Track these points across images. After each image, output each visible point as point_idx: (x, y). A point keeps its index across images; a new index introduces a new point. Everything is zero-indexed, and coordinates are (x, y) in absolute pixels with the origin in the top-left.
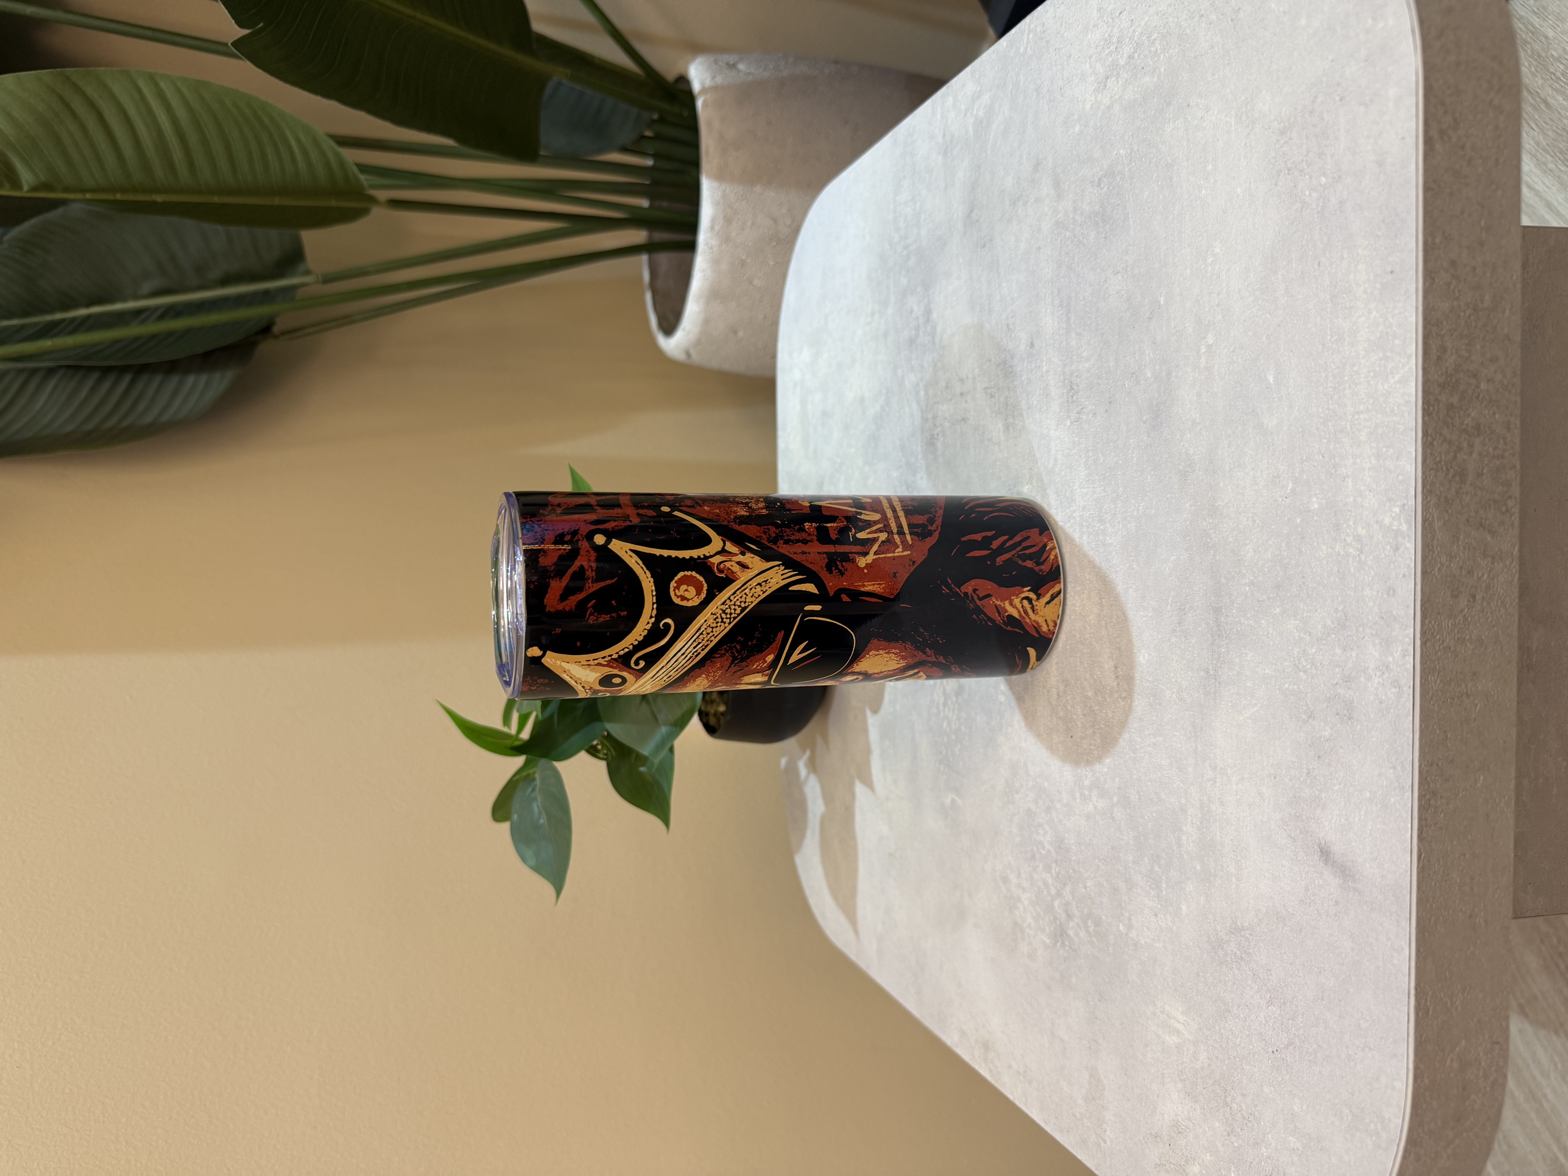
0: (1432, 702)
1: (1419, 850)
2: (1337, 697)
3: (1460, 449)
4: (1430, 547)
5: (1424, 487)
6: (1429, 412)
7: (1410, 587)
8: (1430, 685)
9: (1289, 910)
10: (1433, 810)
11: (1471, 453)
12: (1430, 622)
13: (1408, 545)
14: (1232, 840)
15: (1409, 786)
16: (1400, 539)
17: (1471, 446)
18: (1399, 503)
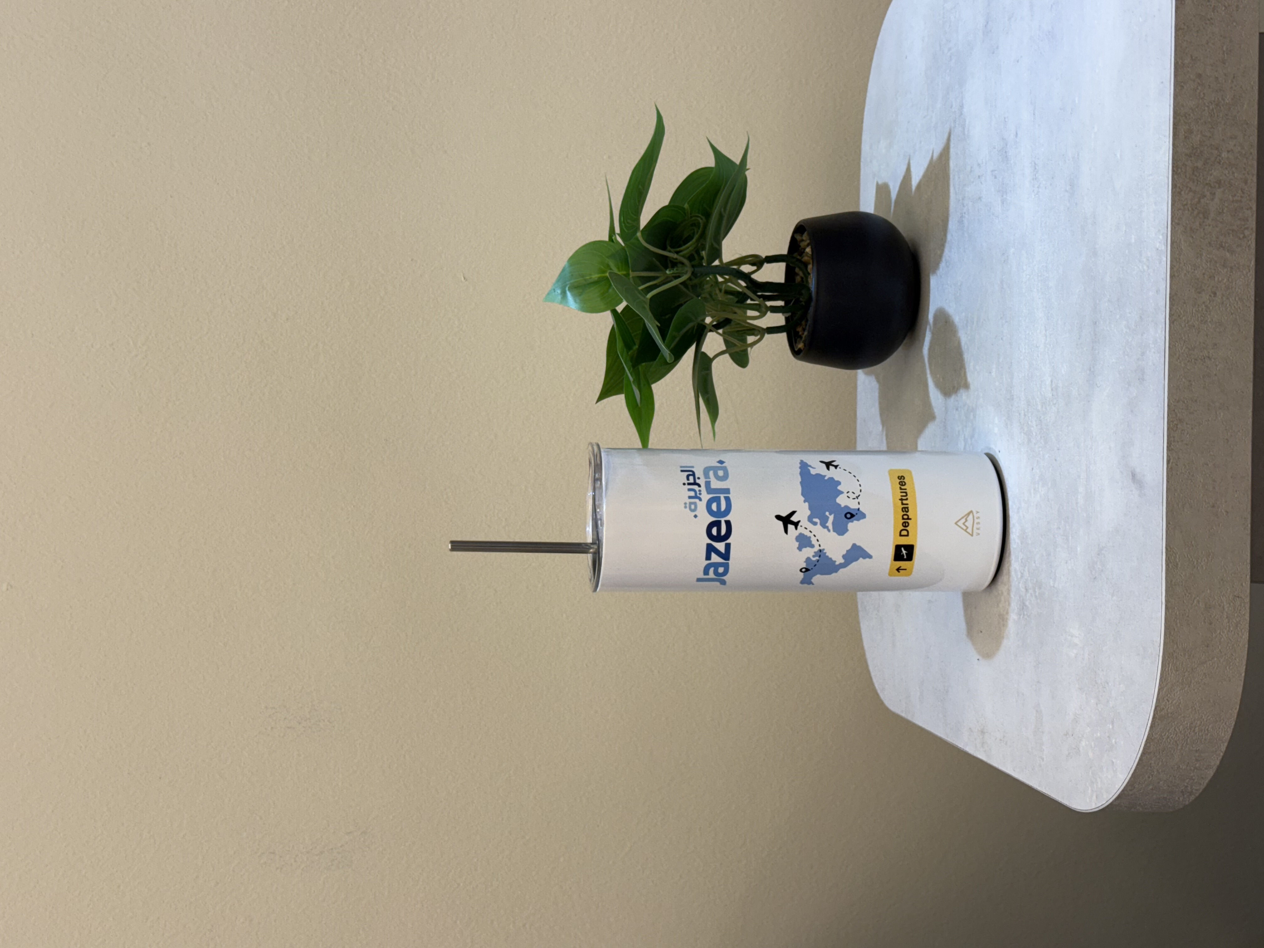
0: (1179, 361)
1: (1168, 456)
3: (1204, 196)
4: (1178, 260)
5: (1173, 221)
6: (1178, 172)
8: (1177, 350)
10: (1180, 431)
11: (1212, 200)
12: (1177, 309)
17: (1213, 194)
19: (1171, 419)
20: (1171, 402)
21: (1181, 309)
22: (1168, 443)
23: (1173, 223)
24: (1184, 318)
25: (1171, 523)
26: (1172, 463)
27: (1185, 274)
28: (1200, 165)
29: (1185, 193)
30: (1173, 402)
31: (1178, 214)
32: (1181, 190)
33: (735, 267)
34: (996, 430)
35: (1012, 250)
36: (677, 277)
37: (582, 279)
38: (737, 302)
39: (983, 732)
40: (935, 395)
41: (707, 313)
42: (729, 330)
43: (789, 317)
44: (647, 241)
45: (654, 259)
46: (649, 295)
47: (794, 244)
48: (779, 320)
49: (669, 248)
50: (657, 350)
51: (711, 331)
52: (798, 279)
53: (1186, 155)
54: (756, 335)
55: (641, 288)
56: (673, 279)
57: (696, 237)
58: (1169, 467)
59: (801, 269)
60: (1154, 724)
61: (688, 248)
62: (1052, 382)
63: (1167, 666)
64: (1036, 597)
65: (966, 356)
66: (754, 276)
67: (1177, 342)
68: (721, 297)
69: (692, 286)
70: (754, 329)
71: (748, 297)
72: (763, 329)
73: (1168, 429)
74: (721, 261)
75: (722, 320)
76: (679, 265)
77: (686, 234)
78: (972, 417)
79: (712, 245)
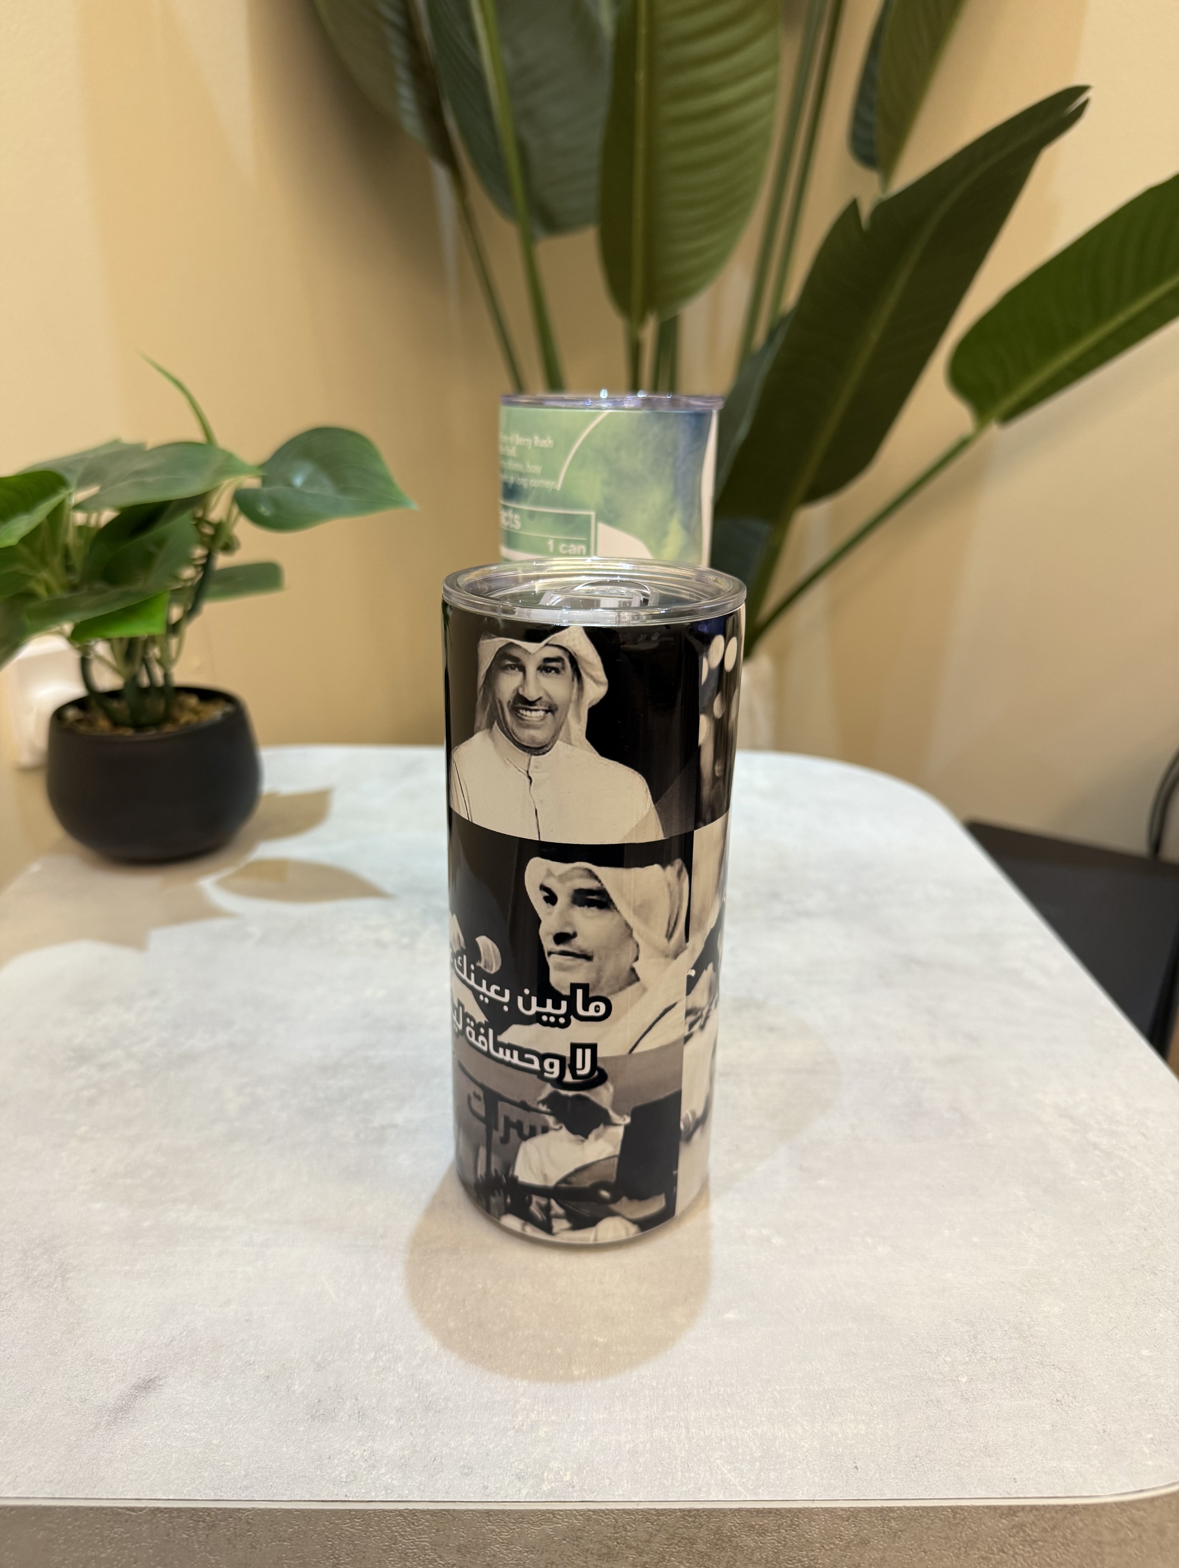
1: (141, 1509)
2: (340, 1400)
3: (640, 1554)
4: (521, 1520)
5: (594, 1511)
6: (686, 1518)
7: (472, 1495)
8: (348, 1521)
9: (81, 1340)
10: (191, 1525)
12: (427, 1521)
13: (524, 1492)
14: (176, 1265)
15: (221, 1496)
16: (531, 1482)
18: (575, 1479)
19: (213, 1516)
21: (426, 1526)
22: (166, 1509)
24: (409, 1529)
26: (129, 1514)
28: (701, 1547)
29: (648, 1527)
30: (247, 1516)
31: (607, 1518)
32: (652, 1523)
53: (719, 1528)
58: (120, 1510)
73: (193, 1509)
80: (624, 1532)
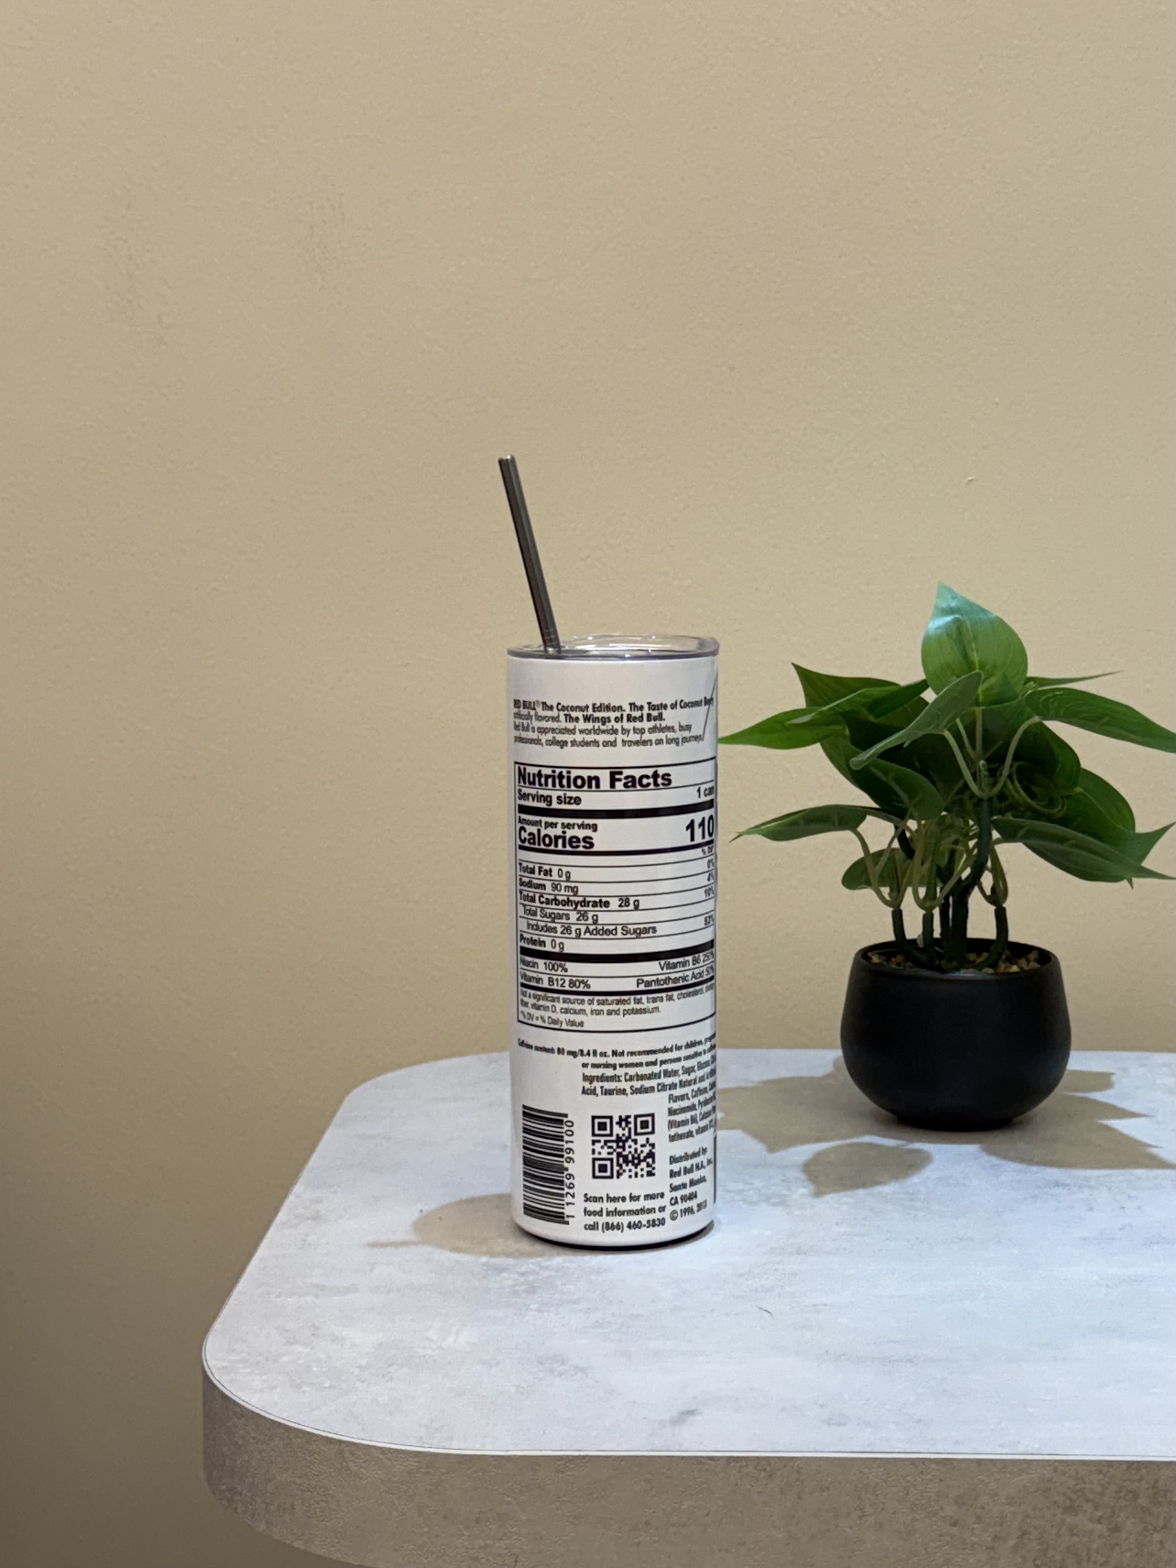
0: (857, 1472)
1: (718, 1458)
4: (1004, 1470)
5: (1060, 1463)
10: (756, 1475)
12: (933, 1470)
19: (772, 1463)
20: (799, 1462)
21: (933, 1476)
22: (738, 1457)
23: (1056, 1464)
24: (919, 1479)
25: (623, 1463)
26: (710, 1464)
27: (983, 1481)
28: (1142, 1501)
29: (1101, 1480)
30: (798, 1465)
31: (1070, 1469)
32: (1104, 1475)
33: (989, 864)
34: (754, 1232)
35: (1016, 1251)
36: (974, 775)
37: (972, 636)
38: (939, 868)
39: (317, 1218)
40: (806, 1151)
41: (923, 822)
42: (897, 857)
43: (917, 944)
44: (1026, 732)
45: (1000, 743)
46: (947, 735)
47: (1022, 950)
48: (913, 929)
49: (1016, 764)
50: (865, 747)
51: (896, 828)
52: (972, 956)
53: (1156, 1481)
54: (890, 894)
55: (958, 721)
56: (973, 771)
57: (1033, 803)
59: (987, 959)
60: (331, 1443)
61: (1017, 791)
62: (825, 1305)
63: (416, 1459)
64: (514, 1286)
65: (861, 1193)
66: (976, 889)
67: (885, 1470)
68: (946, 844)
69: (961, 800)
70: (899, 891)
71: (944, 882)
72: (899, 905)
73: (758, 1458)
74: (998, 841)
75: (912, 845)
76: (991, 780)
77: (1036, 790)
78: (773, 1200)
79: (1022, 827)
80: (1084, 1485)
